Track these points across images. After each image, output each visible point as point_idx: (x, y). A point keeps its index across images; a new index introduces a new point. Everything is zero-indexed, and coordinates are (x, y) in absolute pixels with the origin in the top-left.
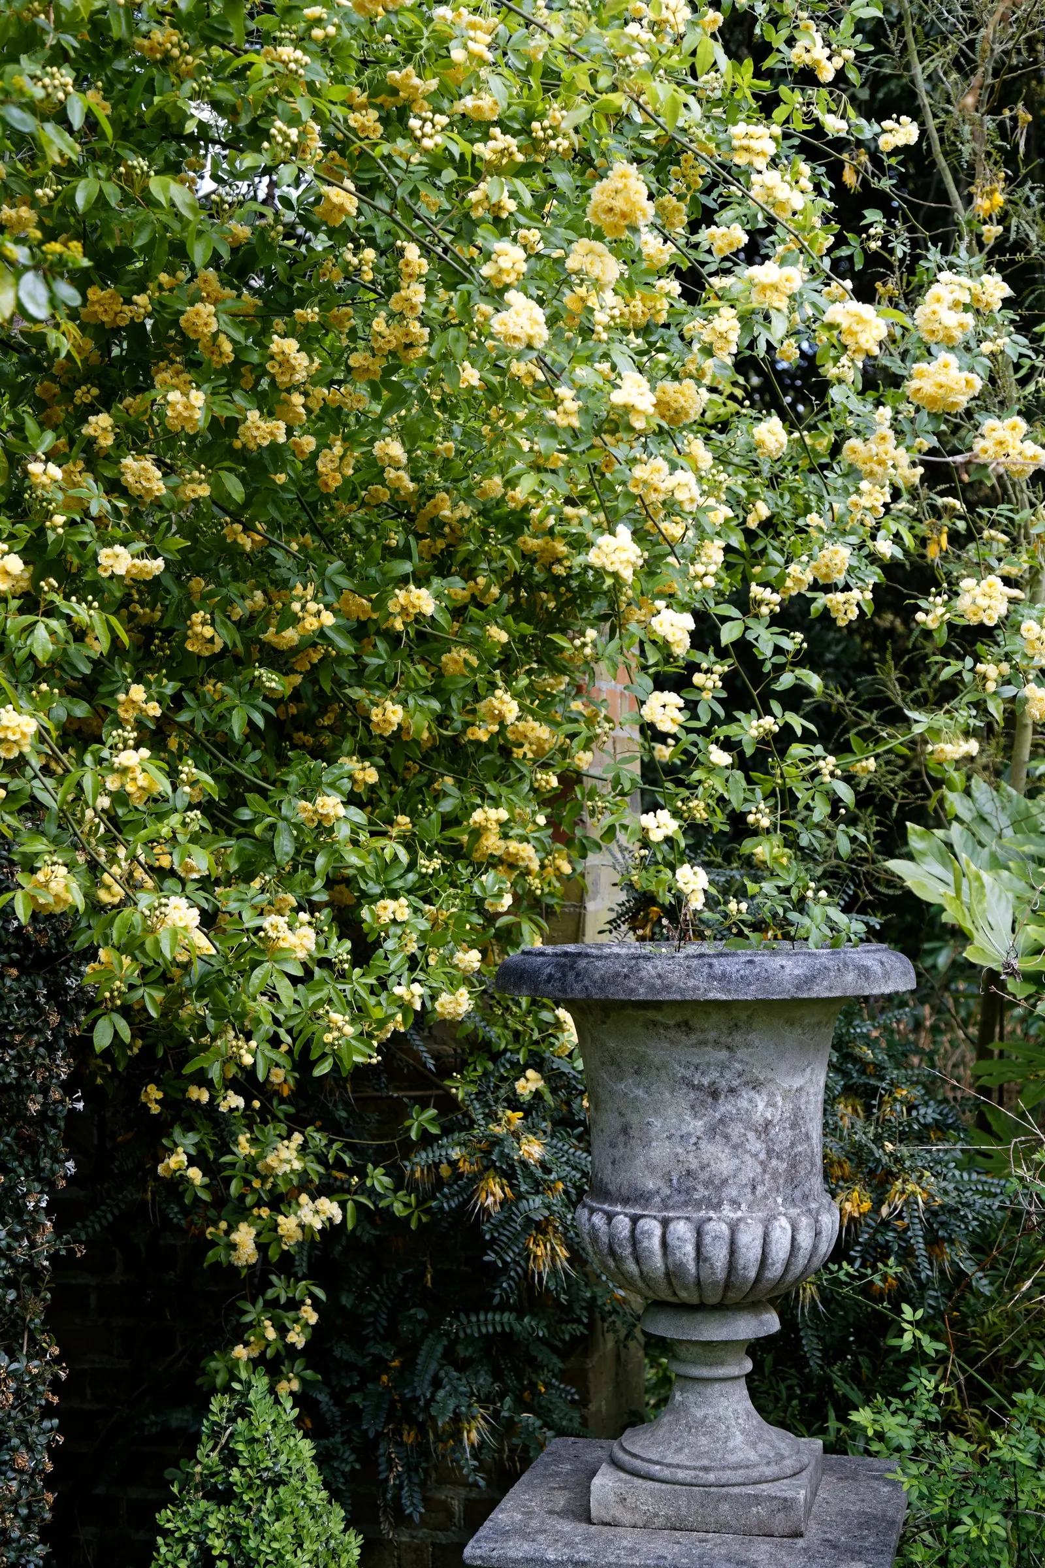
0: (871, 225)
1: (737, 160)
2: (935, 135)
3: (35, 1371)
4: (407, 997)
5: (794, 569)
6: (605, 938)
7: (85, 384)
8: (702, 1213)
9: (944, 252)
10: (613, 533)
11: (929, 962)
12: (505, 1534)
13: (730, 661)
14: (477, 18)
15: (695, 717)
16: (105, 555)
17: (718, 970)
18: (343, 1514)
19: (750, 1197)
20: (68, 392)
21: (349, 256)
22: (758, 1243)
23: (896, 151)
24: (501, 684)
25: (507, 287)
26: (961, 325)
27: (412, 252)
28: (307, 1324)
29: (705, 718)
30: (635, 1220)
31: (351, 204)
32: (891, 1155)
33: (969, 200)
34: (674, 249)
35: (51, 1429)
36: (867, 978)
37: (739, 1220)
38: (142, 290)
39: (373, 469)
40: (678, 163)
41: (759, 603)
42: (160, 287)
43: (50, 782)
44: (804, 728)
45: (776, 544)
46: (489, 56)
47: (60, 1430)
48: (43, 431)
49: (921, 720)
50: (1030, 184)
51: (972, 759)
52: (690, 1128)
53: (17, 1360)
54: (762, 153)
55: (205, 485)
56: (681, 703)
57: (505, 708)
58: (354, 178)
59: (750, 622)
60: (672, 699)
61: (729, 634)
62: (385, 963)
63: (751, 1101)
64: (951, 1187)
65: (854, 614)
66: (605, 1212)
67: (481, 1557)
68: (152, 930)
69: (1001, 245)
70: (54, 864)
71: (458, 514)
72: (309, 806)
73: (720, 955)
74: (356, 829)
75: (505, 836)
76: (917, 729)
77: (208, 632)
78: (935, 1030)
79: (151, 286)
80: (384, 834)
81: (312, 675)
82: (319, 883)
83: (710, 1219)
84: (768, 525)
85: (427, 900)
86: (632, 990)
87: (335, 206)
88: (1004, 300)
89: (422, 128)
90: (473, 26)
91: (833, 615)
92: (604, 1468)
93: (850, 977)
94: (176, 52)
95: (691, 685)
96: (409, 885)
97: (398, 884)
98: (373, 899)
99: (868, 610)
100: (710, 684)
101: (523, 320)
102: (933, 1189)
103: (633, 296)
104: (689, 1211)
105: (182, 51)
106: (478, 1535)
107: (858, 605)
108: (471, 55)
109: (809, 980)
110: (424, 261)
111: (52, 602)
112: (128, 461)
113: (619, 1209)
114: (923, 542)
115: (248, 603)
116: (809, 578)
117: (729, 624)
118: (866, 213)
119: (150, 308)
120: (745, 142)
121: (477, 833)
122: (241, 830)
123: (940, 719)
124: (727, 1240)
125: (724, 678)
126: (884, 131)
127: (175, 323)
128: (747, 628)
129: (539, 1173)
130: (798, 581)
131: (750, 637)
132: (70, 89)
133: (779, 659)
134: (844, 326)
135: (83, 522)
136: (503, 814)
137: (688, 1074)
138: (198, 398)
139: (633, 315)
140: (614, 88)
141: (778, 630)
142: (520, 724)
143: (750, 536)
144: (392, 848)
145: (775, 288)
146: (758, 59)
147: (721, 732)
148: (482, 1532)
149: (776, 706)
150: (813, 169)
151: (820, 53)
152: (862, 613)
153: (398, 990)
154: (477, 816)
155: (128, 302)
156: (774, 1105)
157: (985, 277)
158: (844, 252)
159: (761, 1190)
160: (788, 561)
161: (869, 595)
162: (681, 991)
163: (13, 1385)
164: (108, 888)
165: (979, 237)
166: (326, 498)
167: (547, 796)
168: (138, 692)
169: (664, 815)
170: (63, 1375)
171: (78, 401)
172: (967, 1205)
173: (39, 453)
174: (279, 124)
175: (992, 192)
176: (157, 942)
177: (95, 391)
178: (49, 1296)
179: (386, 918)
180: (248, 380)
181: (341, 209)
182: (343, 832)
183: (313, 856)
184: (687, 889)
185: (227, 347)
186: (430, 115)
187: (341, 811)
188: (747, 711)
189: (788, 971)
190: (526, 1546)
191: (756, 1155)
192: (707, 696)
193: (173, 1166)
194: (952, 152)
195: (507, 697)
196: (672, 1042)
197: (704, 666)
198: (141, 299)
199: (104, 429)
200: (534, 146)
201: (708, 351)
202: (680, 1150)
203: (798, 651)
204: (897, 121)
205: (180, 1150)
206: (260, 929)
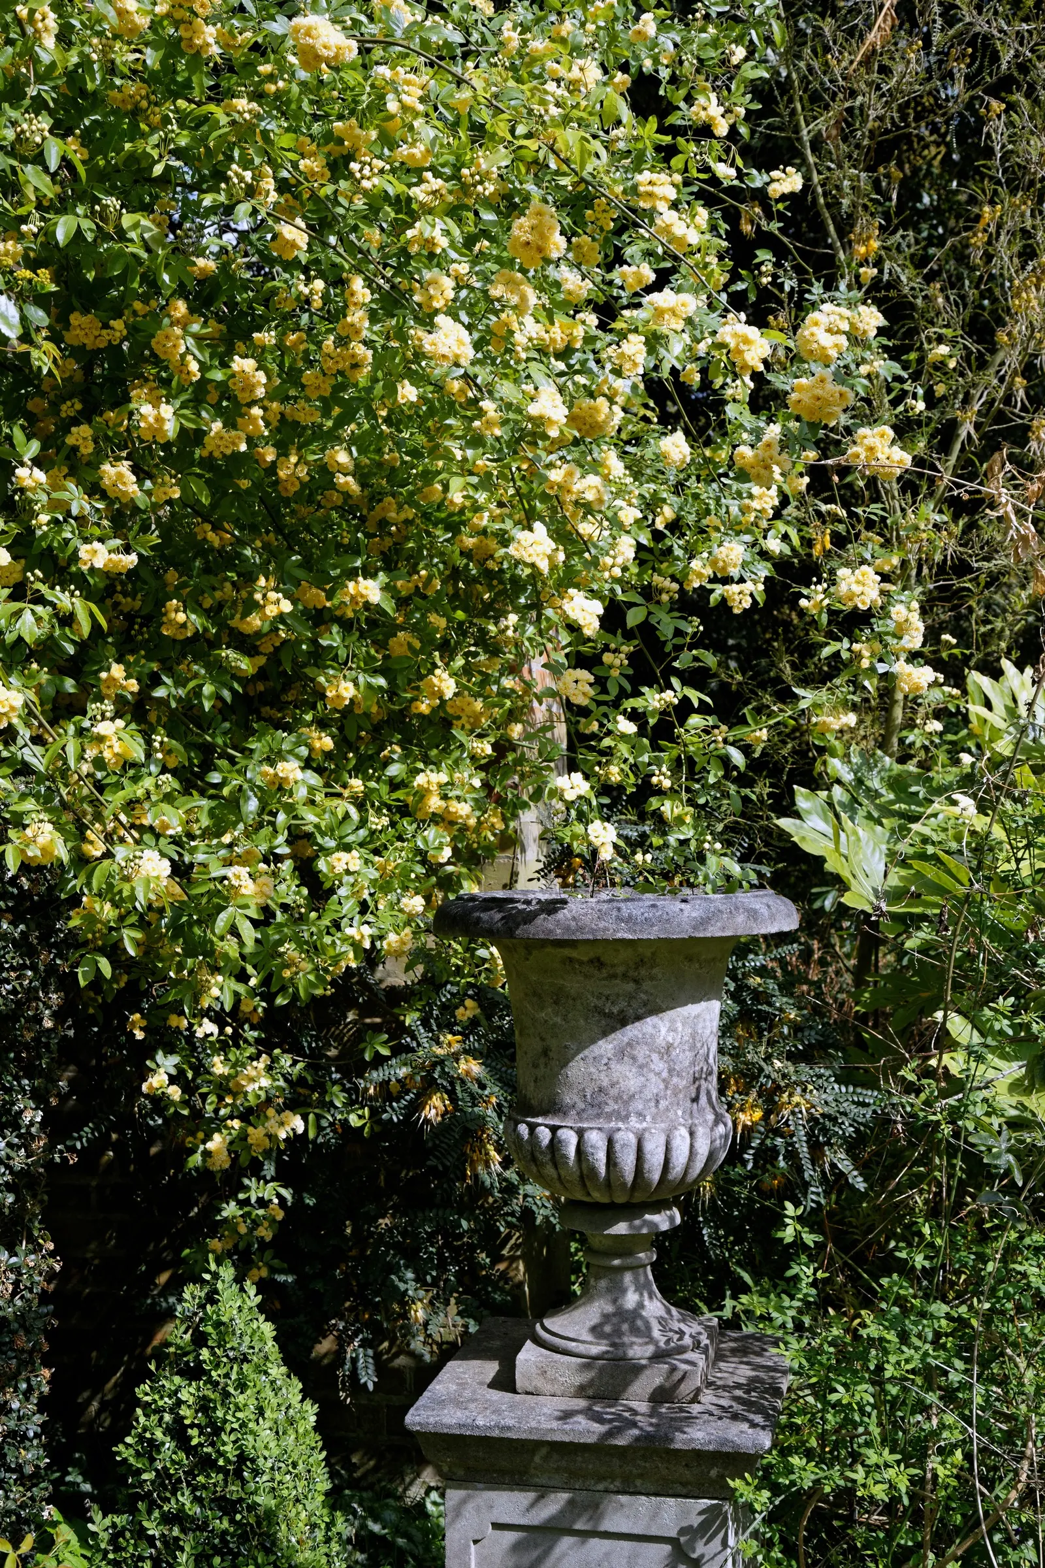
0: (762, 263)
1: (642, 204)
2: (820, 190)
3: (32, 1264)
4: (358, 937)
5: (696, 564)
6: (535, 885)
7: (70, 399)
8: (613, 1124)
9: (828, 287)
10: (531, 529)
11: (817, 905)
12: (442, 1403)
13: (636, 642)
14: (411, 76)
15: (604, 691)
16: (84, 551)
17: (625, 913)
18: (300, 1386)
19: (653, 1110)
20: (55, 406)
21: (302, 287)
22: (662, 1150)
23: (783, 198)
24: (440, 663)
25: (436, 312)
26: (837, 345)
27: (358, 284)
28: (274, 1220)
29: (614, 691)
30: (554, 1129)
31: (302, 240)
32: (778, 1072)
33: (848, 245)
34: (591, 286)
35: (47, 1314)
36: (755, 920)
37: (645, 1130)
38: (119, 315)
39: (324, 474)
40: (592, 208)
41: (661, 591)
42: (135, 313)
43: (38, 750)
44: (701, 701)
45: (681, 542)
46: (421, 108)
47: (54, 1315)
48: (29, 440)
49: (807, 697)
50: (901, 232)
51: (851, 730)
52: (602, 1051)
53: (16, 1255)
54: (664, 198)
55: (176, 488)
56: (592, 679)
57: (444, 686)
58: (304, 218)
59: (652, 608)
60: (585, 675)
61: (634, 618)
62: (338, 908)
63: (654, 1027)
64: (830, 1099)
65: (747, 603)
66: (529, 1124)
67: (420, 1424)
68: (127, 879)
69: (876, 284)
70: (41, 821)
71: (403, 516)
72: (271, 771)
73: (627, 900)
74: (312, 790)
75: (445, 797)
76: (803, 705)
77: (181, 617)
78: (822, 962)
79: (126, 312)
80: (339, 795)
81: (275, 657)
82: (281, 839)
83: (619, 1129)
84: (675, 526)
85: (376, 852)
86: (551, 931)
87: (288, 241)
88: (878, 328)
89: (361, 170)
90: (408, 83)
91: (730, 604)
92: (529, 1343)
93: (740, 918)
94: (144, 104)
95: (602, 663)
96: (361, 839)
97: (350, 839)
98: (328, 852)
99: (760, 599)
100: (617, 662)
101: (451, 341)
102: (815, 1101)
103: (552, 323)
104: (601, 1123)
105: (150, 103)
106: (418, 1404)
107: (751, 595)
108: (405, 108)
109: (704, 922)
110: (368, 291)
111: (38, 591)
112: (106, 467)
113: (540, 1120)
114: (808, 543)
115: (218, 594)
116: (708, 571)
117: (634, 609)
118: (758, 252)
119: (125, 332)
120: (649, 188)
121: (422, 794)
122: (212, 792)
123: (823, 695)
124: (634, 1147)
125: (630, 657)
126: (772, 181)
127: (148, 346)
128: (650, 613)
129: (475, 1088)
130: (699, 575)
131: (653, 621)
132: (46, 134)
133: (678, 641)
134: (732, 346)
135: (65, 521)
136: (443, 778)
137: (600, 1003)
138: (167, 411)
139: (553, 340)
140: (529, 136)
141: (677, 614)
142: (458, 700)
143: (657, 536)
144: (343, 807)
145: (673, 312)
146: (662, 117)
147: (629, 704)
148: (421, 1401)
149: (675, 682)
150: (711, 213)
151: (715, 111)
152: (755, 602)
153: (349, 931)
154: (420, 780)
155: (106, 326)
156: (675, 1030)
157: (862, 309)
158: (740, 286)
159: (663, 1104)
160: (691, 557)
161: (761, 587)
162: (593, 931)
163: (12, 1277)
164: (92, 843)
165: (857, 276)
166: (287, 502)
167: (483, 762)
168: (117, 671)
169: (577, 777)
170: (57, 1268)
171: (63, 415)
172: (845, 1114)
173: (26, 459)
174: (234, 167)
175: (869, 238)
176: (133, 889)
177: (78, 406)
178: (46, 1198)
179: (340, 868)
180: (213, 397)
181: (294, 245)
182: (302, 793)
183: (275, 815)
184: (597, 842)
185: (194, 366)
186: (368, 159)
187: (299, 775)
188: (651, 686)
189: (686, 914)
190: (459, 1414)
191: (658, 1074)
192: (615, 673)
193: (155, 1085)
194: (834, 205)
195: (445, 675)
196: (586, 976)
197: (613, 646)
198: (118, 324)
199: (85, 439)
200: (465, 189)
201: (618, 372)
202: (592, 1070)
203: (695, 634)
204: (784, 171)
205: (162, 1070)
206: (225, 878)
